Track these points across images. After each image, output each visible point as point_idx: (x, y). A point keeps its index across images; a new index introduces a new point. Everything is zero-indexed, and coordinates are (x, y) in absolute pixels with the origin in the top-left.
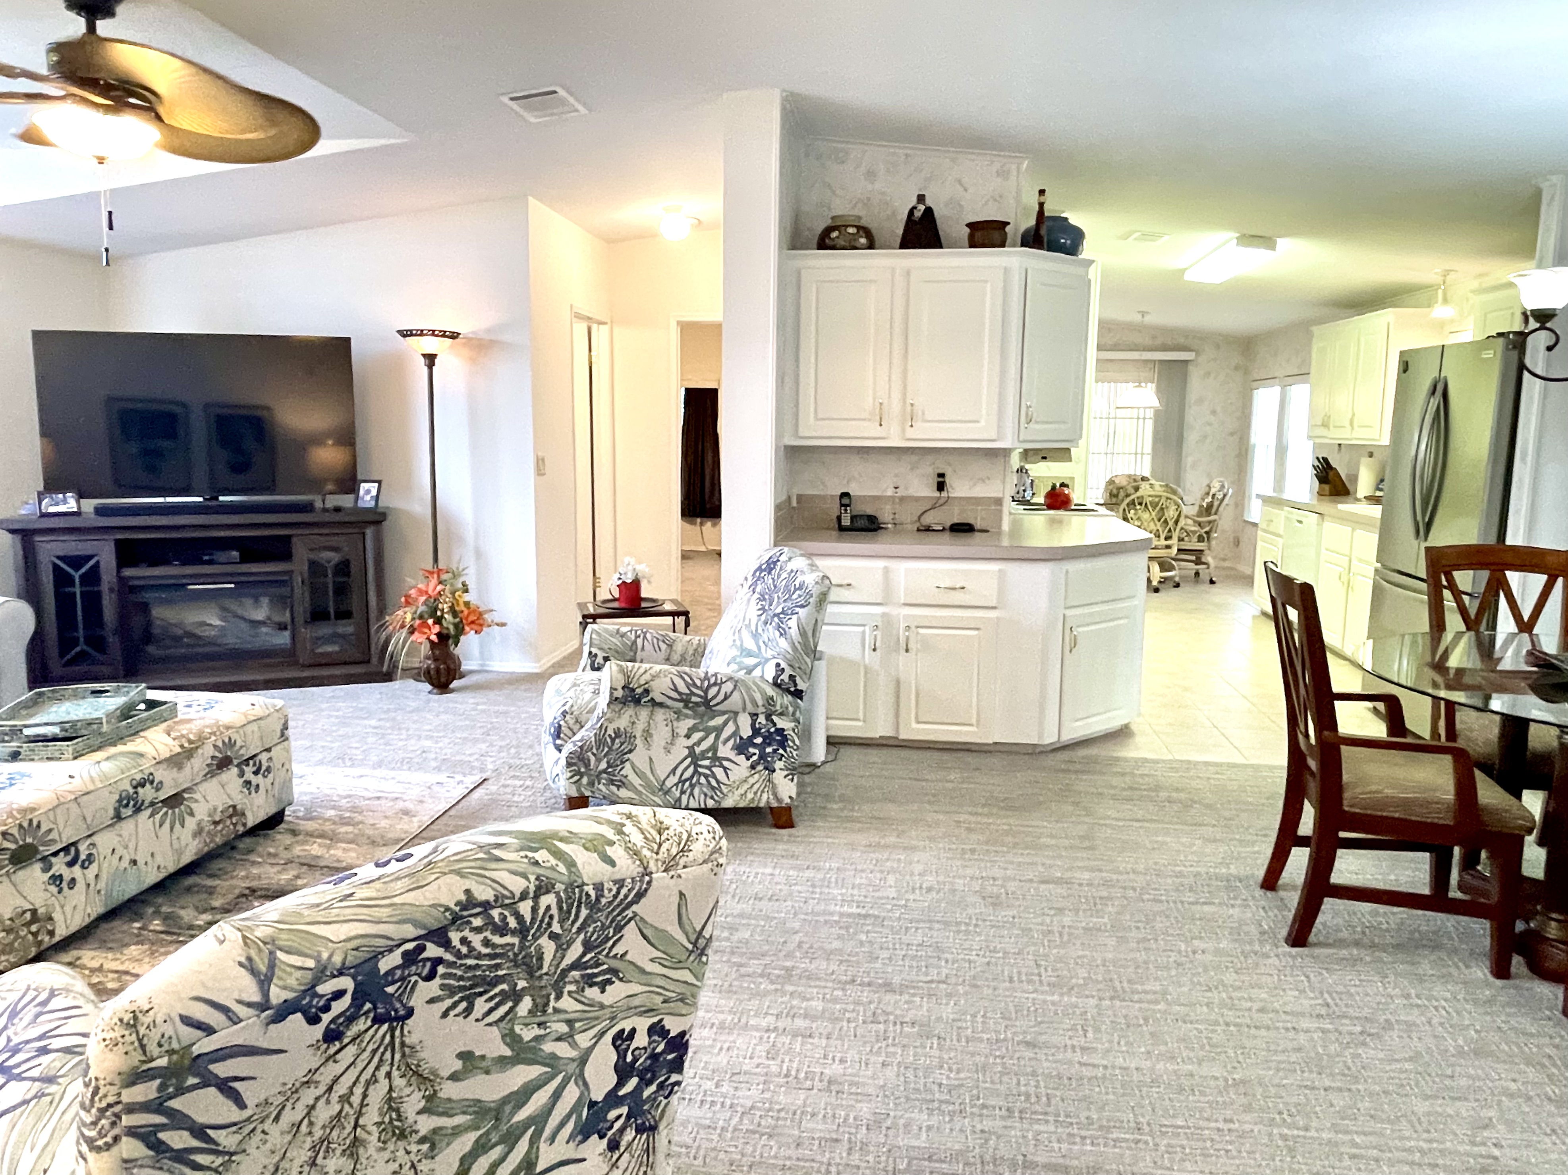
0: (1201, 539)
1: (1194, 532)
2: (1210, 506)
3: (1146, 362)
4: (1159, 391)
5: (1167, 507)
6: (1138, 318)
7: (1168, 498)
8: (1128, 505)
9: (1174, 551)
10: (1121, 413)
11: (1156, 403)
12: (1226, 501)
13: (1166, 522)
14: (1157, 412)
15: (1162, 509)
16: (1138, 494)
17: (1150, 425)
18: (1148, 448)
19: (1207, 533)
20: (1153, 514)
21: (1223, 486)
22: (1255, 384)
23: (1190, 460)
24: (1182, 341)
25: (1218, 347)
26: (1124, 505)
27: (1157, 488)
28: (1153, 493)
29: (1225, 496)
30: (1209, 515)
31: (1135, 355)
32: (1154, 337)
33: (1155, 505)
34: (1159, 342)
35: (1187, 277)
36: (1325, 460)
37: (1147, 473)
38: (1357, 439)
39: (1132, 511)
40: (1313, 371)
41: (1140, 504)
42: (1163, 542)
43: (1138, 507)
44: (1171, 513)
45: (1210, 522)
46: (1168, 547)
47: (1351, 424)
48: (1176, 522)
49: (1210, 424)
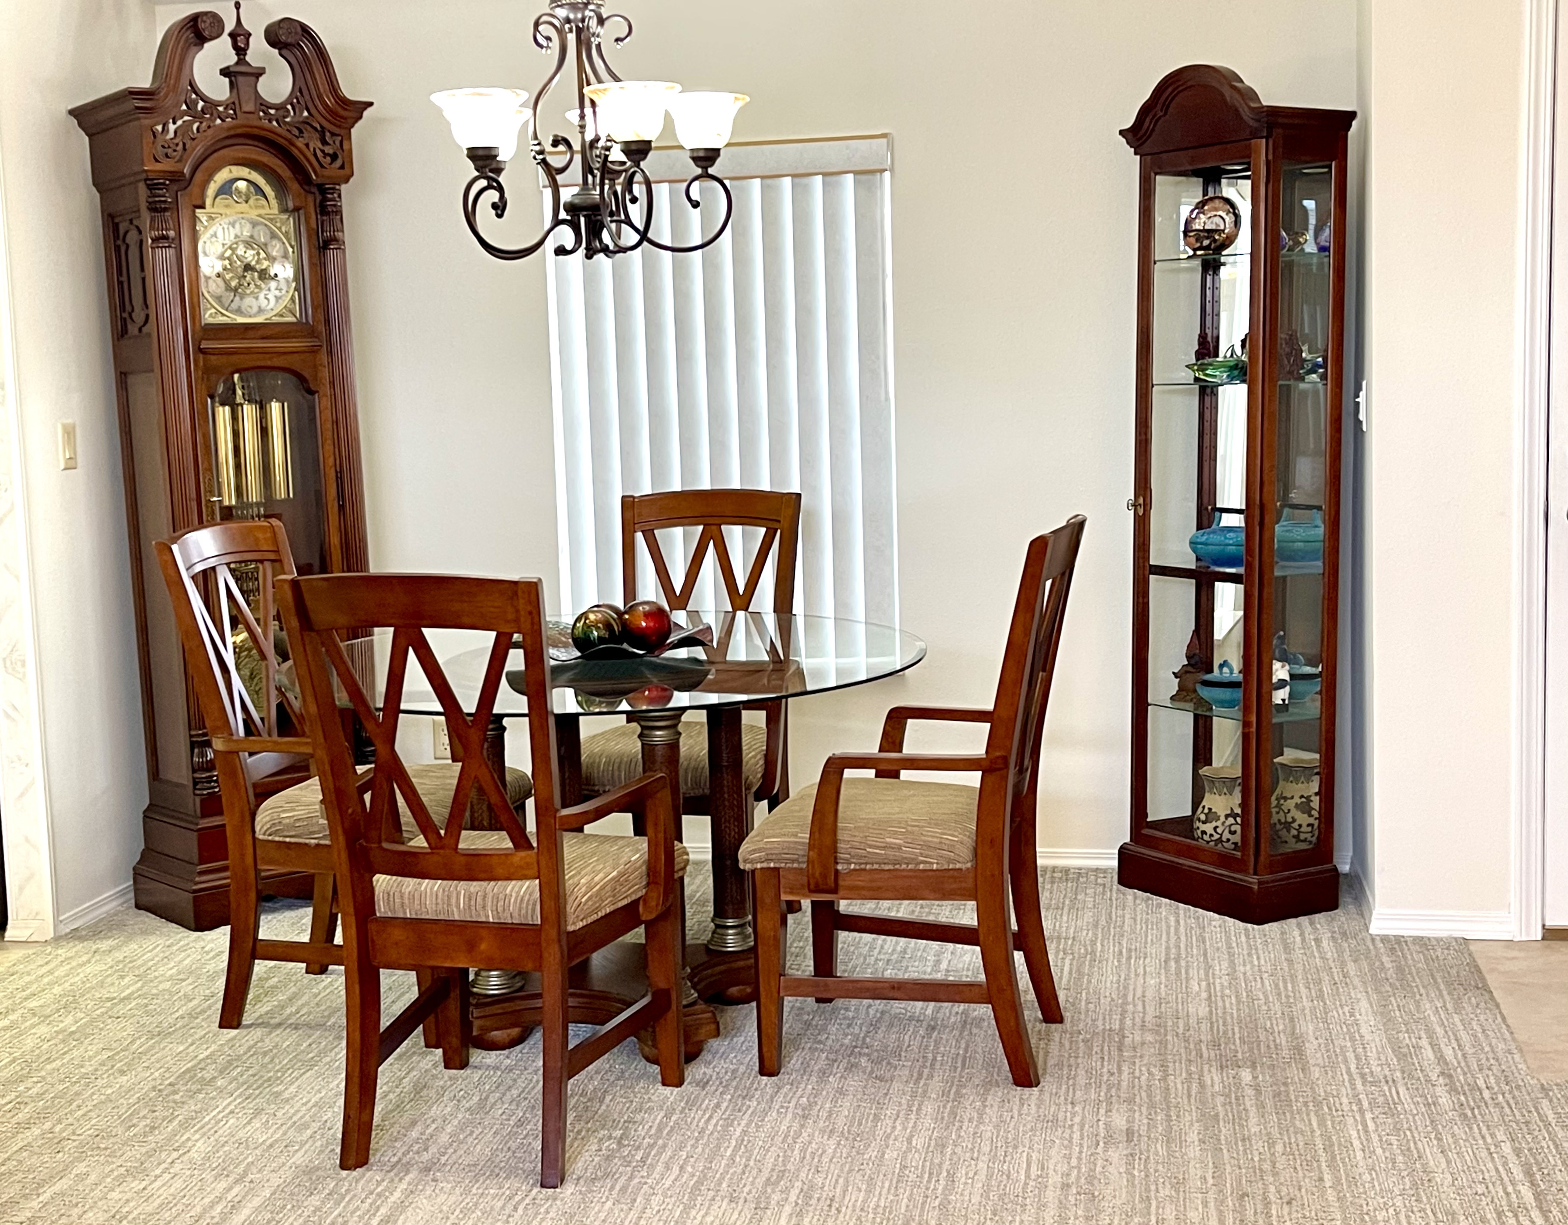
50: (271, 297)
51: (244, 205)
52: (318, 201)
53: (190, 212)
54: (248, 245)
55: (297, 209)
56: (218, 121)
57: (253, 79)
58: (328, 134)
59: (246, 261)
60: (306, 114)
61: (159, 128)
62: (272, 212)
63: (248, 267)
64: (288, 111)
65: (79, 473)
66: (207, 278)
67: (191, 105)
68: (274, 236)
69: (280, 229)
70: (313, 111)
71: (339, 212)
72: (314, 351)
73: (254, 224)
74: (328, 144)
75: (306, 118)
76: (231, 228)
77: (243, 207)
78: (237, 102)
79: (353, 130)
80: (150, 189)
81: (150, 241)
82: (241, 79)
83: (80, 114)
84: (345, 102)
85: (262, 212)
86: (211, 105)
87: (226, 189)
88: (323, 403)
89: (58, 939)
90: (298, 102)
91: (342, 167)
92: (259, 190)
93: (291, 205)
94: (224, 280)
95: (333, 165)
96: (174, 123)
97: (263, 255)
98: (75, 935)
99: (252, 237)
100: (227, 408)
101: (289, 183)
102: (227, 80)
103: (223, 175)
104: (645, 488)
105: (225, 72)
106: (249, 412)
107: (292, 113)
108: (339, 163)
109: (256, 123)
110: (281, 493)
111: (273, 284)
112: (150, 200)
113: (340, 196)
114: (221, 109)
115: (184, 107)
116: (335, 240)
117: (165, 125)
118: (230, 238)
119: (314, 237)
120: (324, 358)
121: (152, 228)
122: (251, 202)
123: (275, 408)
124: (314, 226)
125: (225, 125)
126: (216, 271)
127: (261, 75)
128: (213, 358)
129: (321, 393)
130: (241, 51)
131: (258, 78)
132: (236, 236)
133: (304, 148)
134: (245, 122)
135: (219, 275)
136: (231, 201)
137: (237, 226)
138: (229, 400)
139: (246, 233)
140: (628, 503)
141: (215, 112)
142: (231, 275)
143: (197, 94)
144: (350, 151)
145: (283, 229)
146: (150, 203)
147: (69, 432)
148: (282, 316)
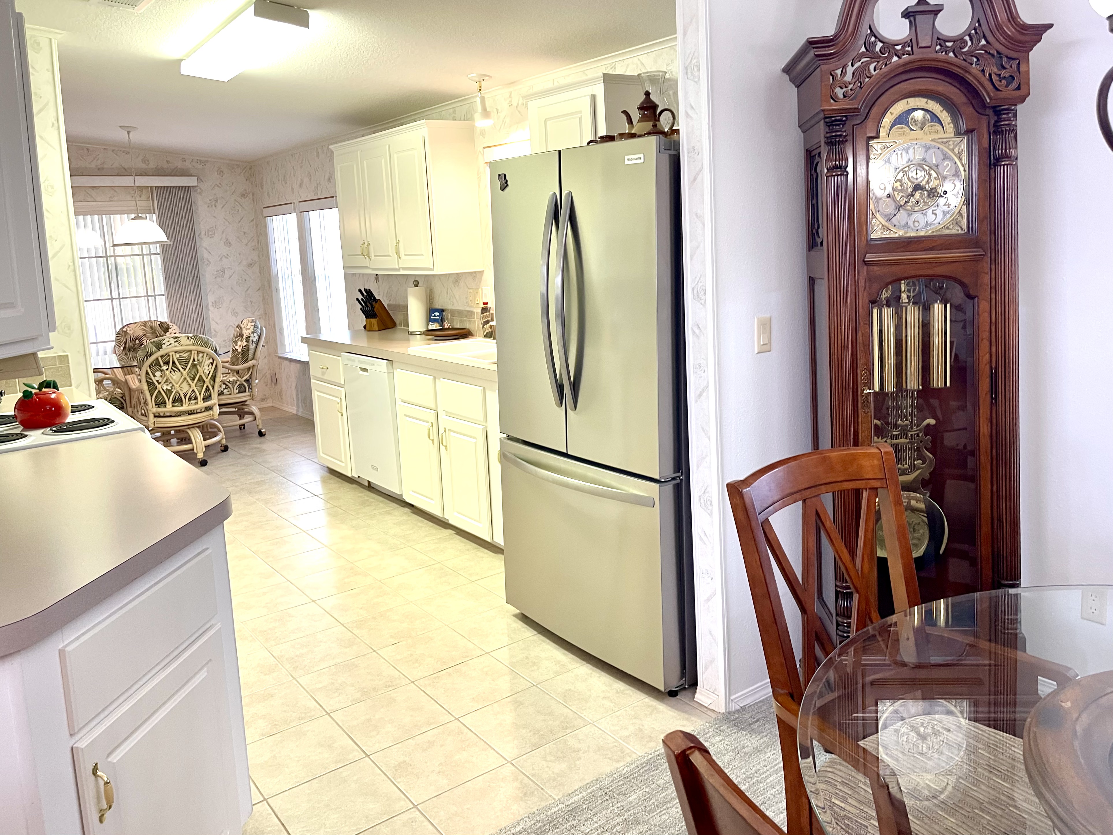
0: (242, 389)
1: (234, 382)
2: (245, 351)
3: (141, 188)
4: (162, 224)
5: (200, 363)
6: (122, 136)
7: (198, 352)
8: (150, 366)
9: (216, 410)
10: (119, 250)
11: (161, 236)
12: (262, 343)
13: (201, 379)
14: (164, 247)
15: (194, 366)
16: (161, 352)
17: (158, 261)
18: (160, 287)
19: (247, 381)
20: (185, 373)
21: (255, 327)
22: (266, 212)
23: (211, 299)
24: (179, 165)
25: (220, 172)
26: (146, 367)
27: (184, 340)
28: (179, 348)
29: (260, 337)
30: (246, 361)
31: (127, 181)
32: (145, 161)
33: (184, 363)
34: (152, 165)
35: (186, 70)
36: (369, 293)
37: (164, 317)
38: (404, 269)
39: (158, 374)
40: (340, 195)
41: (167, 363)
42: (201, 404)
43: (164, 368)
44: (205, 369)
45: (249, 369)
46: (209, 408)
47: (398, 253)
48: (214, 378)
49: (227, 256)
50: (939, 212)
51: (919, 132)
52: (992, 122)
53: (864, 143)
54: (920, 166)
55: (969, 132)
56: (895, 59)
57: (932, 16)
58: (1005, 59)
59: (917, 182)
60: (983, 42)
61: (839, 72)
62: (945, 135)
63: (917, 187)
64: (966, 42)
66: (878, 199)
67: (869, 47)
68: (946, 157)
69: (952, 150)
70: (991, 39)
71: (1014, 130)
72: (976, 260)
73: (927, 149)
74: (1004, 68)
75: (984, 45)
76: (904, 153)
77: (919, 133)
78: (914, 41)
79: (1030, 53)
80: (829, 126)
81: (826, 171)
82: (918, 18)
84: (1025, 27)
85: (936, 136)
86: (889, 46)
87: (902, 119)
90: (976, 33)
91: (1019, 88)
92: (935, 118)
93: (963, 127)
94: (894, 200)
95: (1009, 88)
96: (853, 66)
97: (934, 174)
99: (924, 159)
100: (891, 310)
101: (962, 109)
102: (907, 20)
103: (899, 108)
107: (969, 43)
108: (1014, 85)
109: (934, 56)
110: (937, 382)
111: (942, 201)
112: (828, 135)
113: (1015, 115)
114: (899, 47)
115: (863, 49)
116: (1008, 157)
117: (844, 67)
118: (902, 162)
119: (986, 155)
120: (986, 264)
121: (828, 159)
122: (926, 128)
123: (938, 308)
124: (986, 145)
125: (901, 61)
126: (887, 193)
127: (940, 11)
128: (876, 268)
129: (981, 297)
131: (936, 15)
132: (909, 160)
133: (980, 75)
134: (921, 56)
135: (889, 196)
136: (906, 129)
137: (911, 151)
139: (919, 157)
141: (892, 51)
142: (901, 194)
143: (876, 37)
144: (1028, 73)
145: (956, 150)
146: (827, 138)
148: (948, 228)
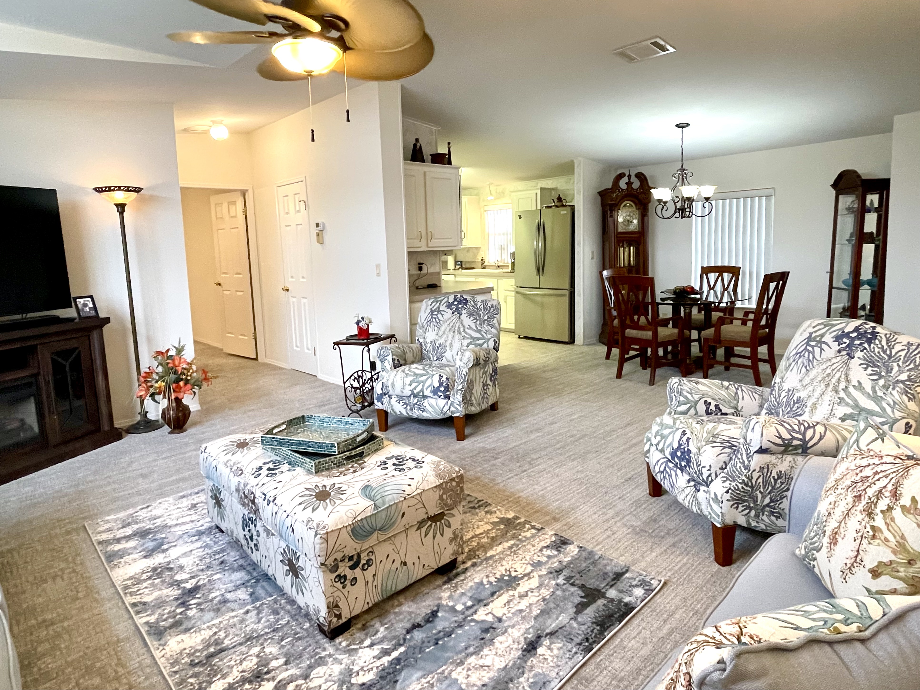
65: (595, 260)
83: (599, 193)
86: (622, 190)
88: (641, 247)
89: (583, 345)
92: (632, 206)
98: (587, 345)
104: (706, 265)
105: (626, 183)
106: (626, 249)
118: (624, 215)
130: (629, 179)
138: (623, 246)
140: (702, 268)
147: (593, 252)
